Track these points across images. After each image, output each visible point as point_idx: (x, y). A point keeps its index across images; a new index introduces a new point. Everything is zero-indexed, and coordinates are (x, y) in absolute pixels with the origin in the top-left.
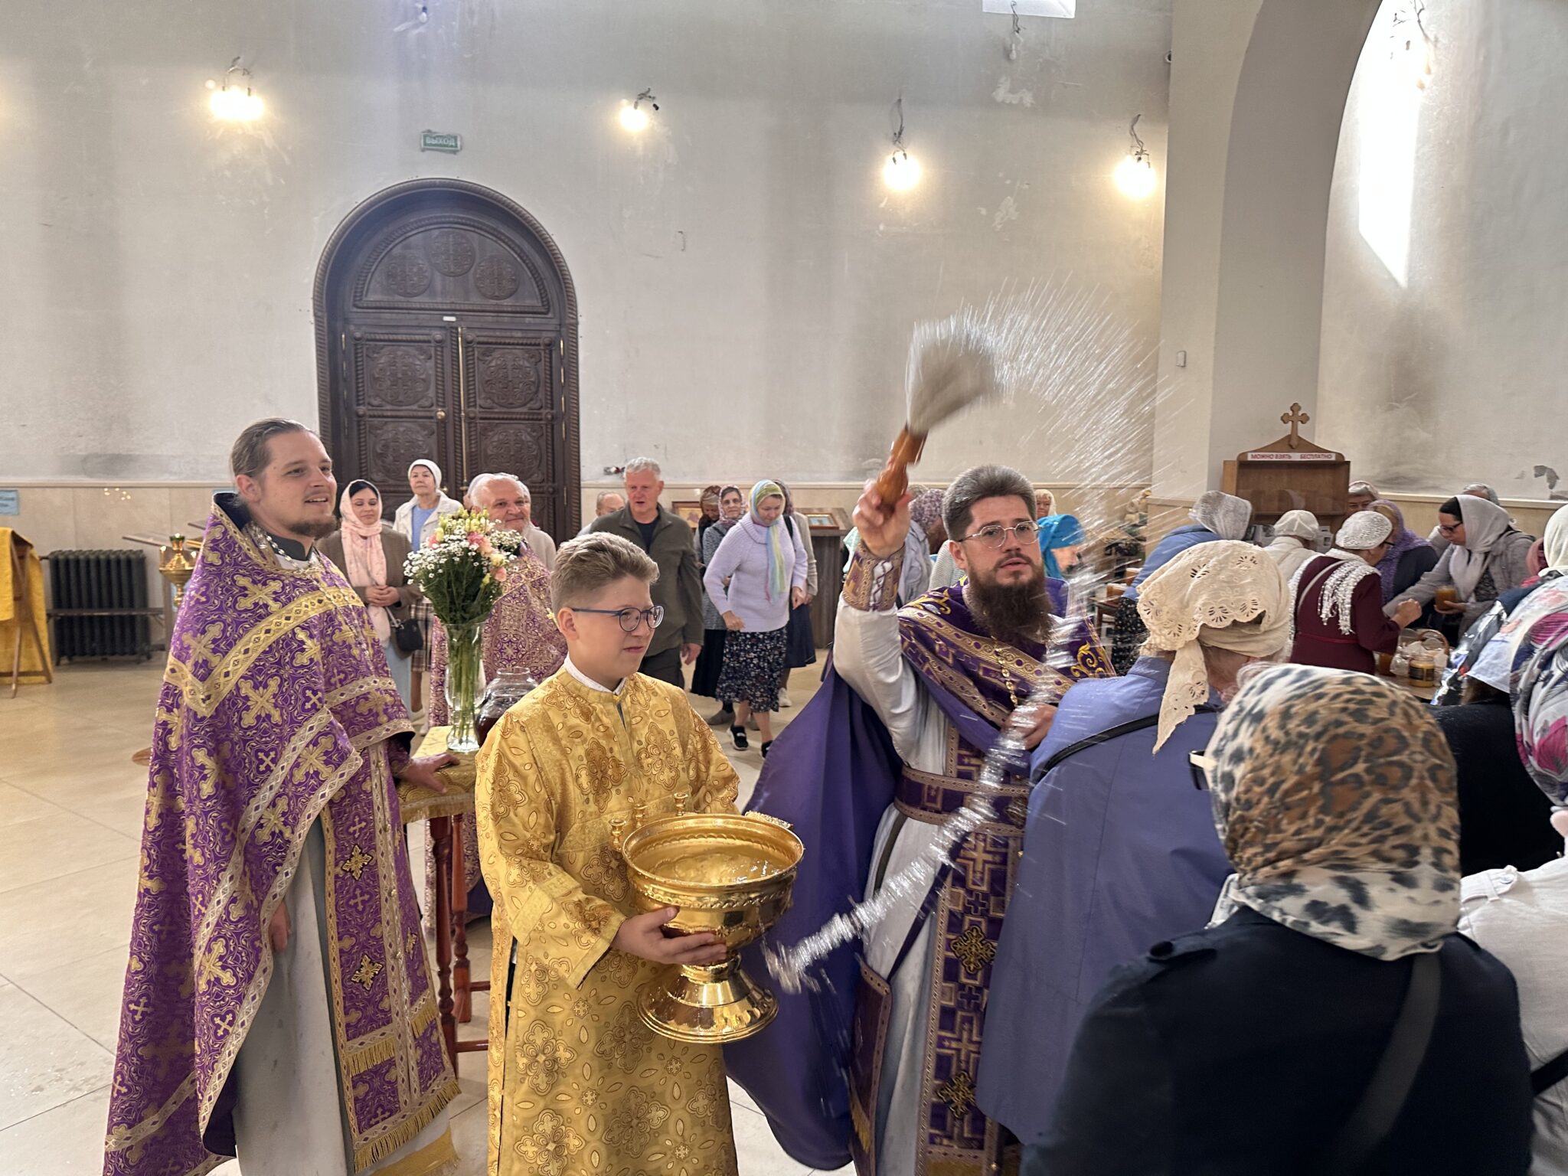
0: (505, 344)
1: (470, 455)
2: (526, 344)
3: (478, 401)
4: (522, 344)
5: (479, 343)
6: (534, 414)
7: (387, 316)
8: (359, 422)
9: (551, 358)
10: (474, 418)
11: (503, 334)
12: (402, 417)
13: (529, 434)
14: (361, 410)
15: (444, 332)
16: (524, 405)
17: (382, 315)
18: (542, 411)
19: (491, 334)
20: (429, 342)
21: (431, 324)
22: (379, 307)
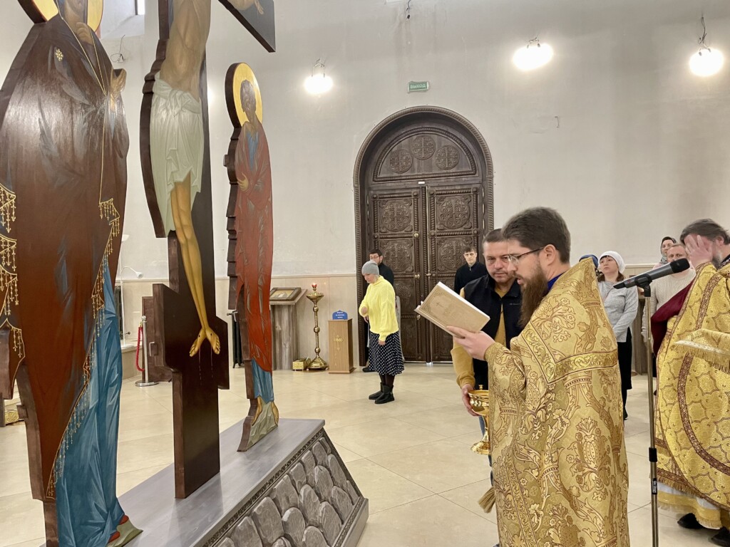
0: (451, 193)
1: (432, 256)
2: (463, 193)
3: (436, 227)
4: (460, 193)
5: (437, 194)
6: (467, 231)
7: (390, 185)
9: (477, 199)
10: (434, 236)
11: (450, 188)
12: (396, 238)
13: (465, 243)
14: (377, 235)
15: (418, 190)
16: (462, 226)
17: (387, 185)
18: (472, 229)
19: (444, 188)
20: (411, 196)
21: (412, 186)
22: (385, 180)
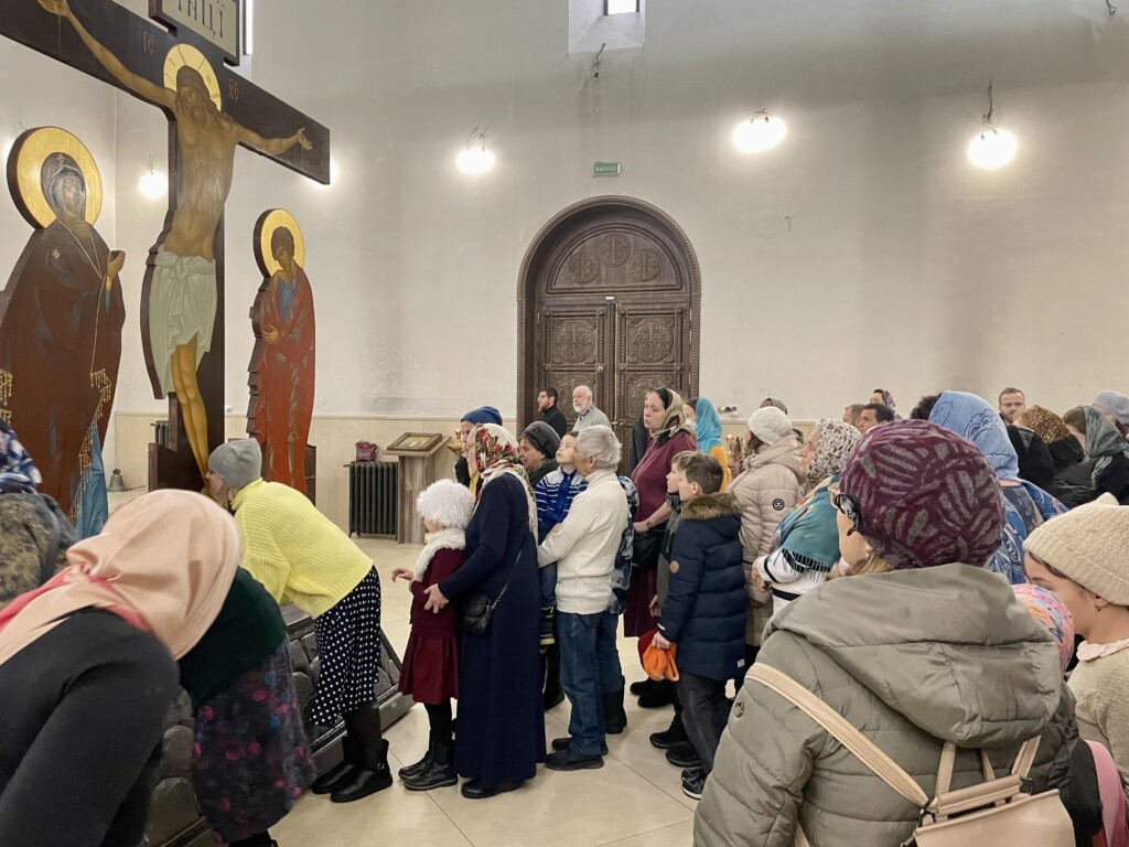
0: (648, 314)
2: (664, 314)
3: (627, 358)
4: (661, 314)
5: (630, 315)
6: (667, 366)
7: (568, 299)
8: (545, 375)
10: (624, 370)
11: (649, 307)
12: (574, 371)
14: (549, 366)
15: (605, 308)
16: (661, 360)
18: (675, 364)
19: (639, 307)
20: (594, 316)
21: (597, 302)
22: (563, 292)
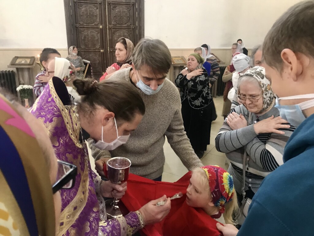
0: (120, 4)
1: (110, 40)
2: (126, 4)
3: (112, 23)
4: (125, 4)
5: (112, 4)
6: (129, 27)
8: (76, 30)
9: (134, 9)
10: (111, 28)
11: (120, 1)
12: (89, 28)
13: (128, 34)
14: (78, 25)
16: (126, 24)
18: (131, 26)
19: (116, 1)
